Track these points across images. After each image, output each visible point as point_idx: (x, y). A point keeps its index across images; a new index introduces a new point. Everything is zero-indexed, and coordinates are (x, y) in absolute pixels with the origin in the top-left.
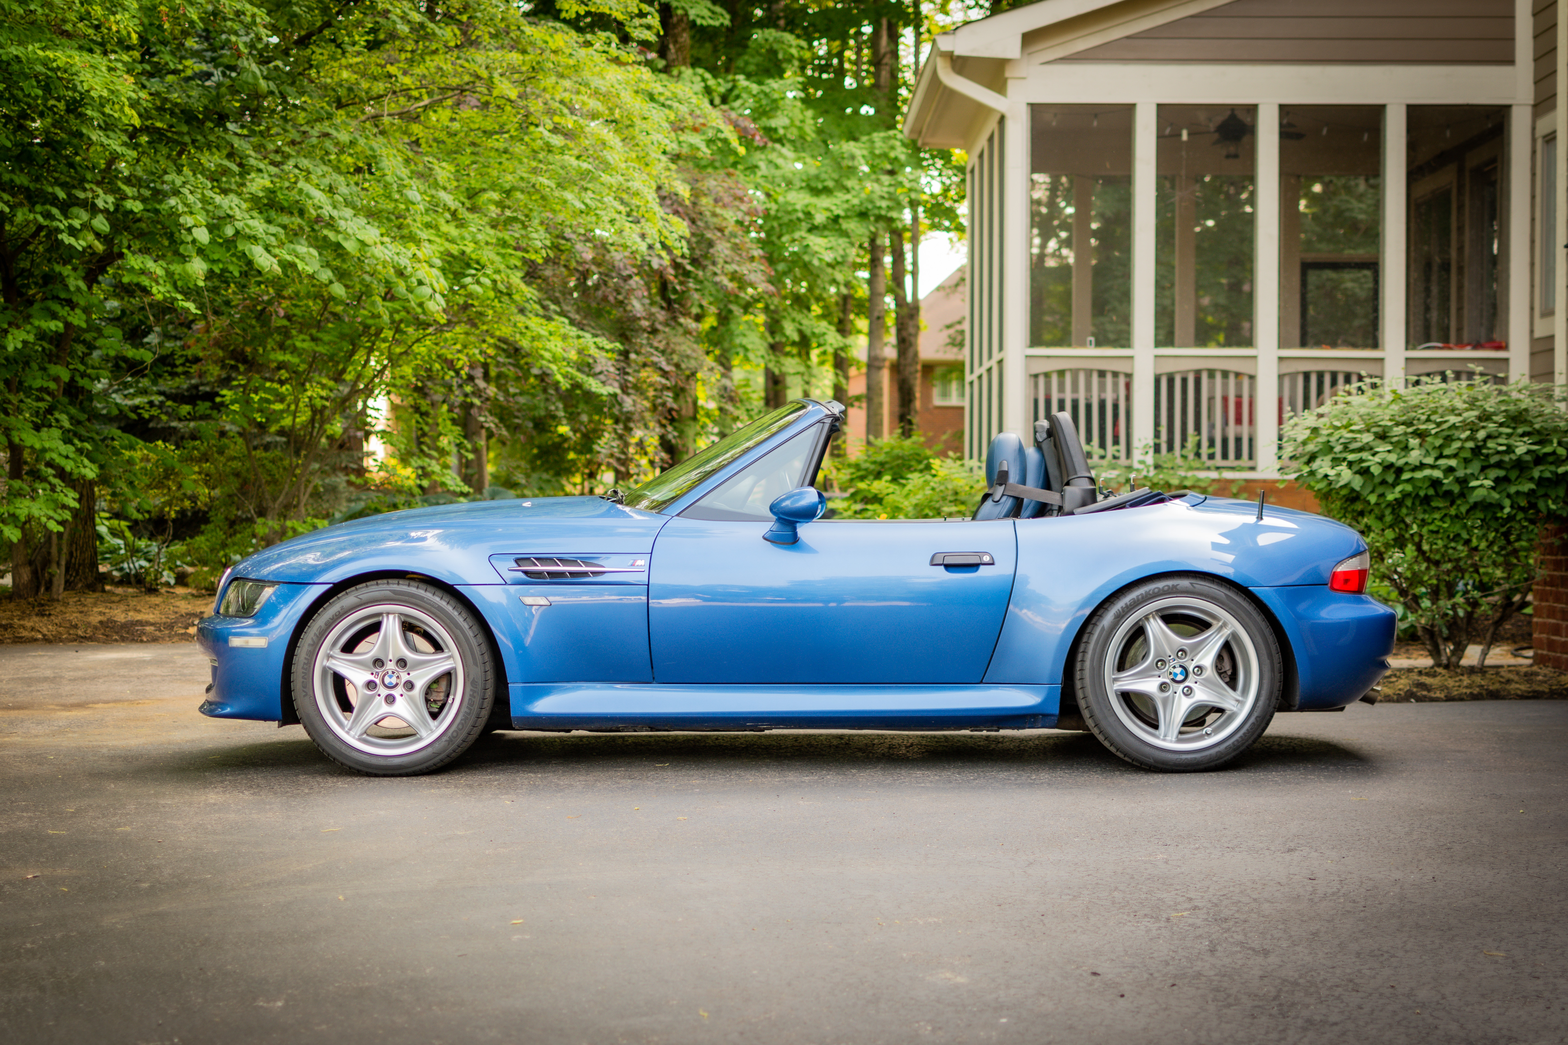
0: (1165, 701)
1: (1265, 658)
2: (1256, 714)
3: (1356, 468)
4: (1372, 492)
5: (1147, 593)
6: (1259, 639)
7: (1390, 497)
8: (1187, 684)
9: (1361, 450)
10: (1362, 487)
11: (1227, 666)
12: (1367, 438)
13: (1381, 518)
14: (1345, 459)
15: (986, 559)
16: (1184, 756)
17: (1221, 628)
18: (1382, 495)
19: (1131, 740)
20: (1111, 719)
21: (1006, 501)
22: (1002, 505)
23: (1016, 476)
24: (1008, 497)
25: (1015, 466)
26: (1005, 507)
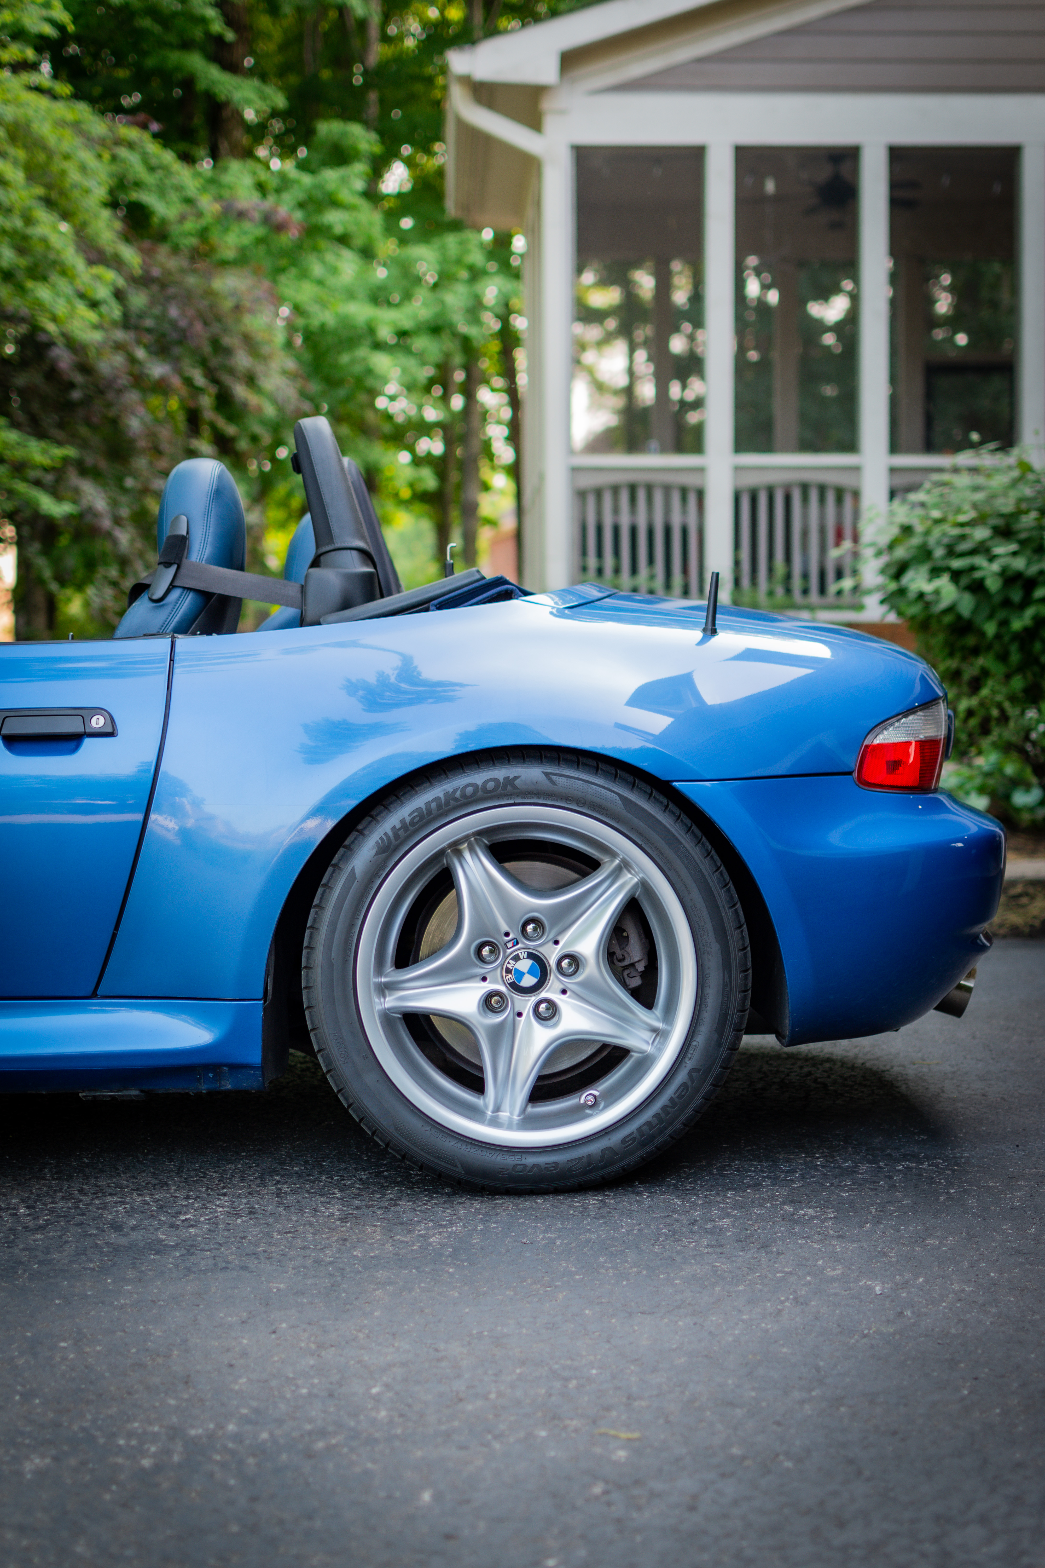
0: (497, 1034)
1: (710, 937)
2: (689, 1064)
3: (964, 580)
4: (991, 617)
5: (449, 797)
6: (696, 896)
7: (1017, 625)
8: (544, 994)
9: (973, 552)
10: (976, 610)
11: (635, 952)
12: (981, 534)
13: (1003, 657)
14: (948, 569)
15: (98, 722)
16: (531, 1160)
17: (617, 873)
18: (1004, 623)
19: (415, 1124)
20: (371, 1078)
21: (179, 600)
22: (169, 608)
23: (207, 548)
24: (185, 592)
25: (205, 527)
26: (175, 610)
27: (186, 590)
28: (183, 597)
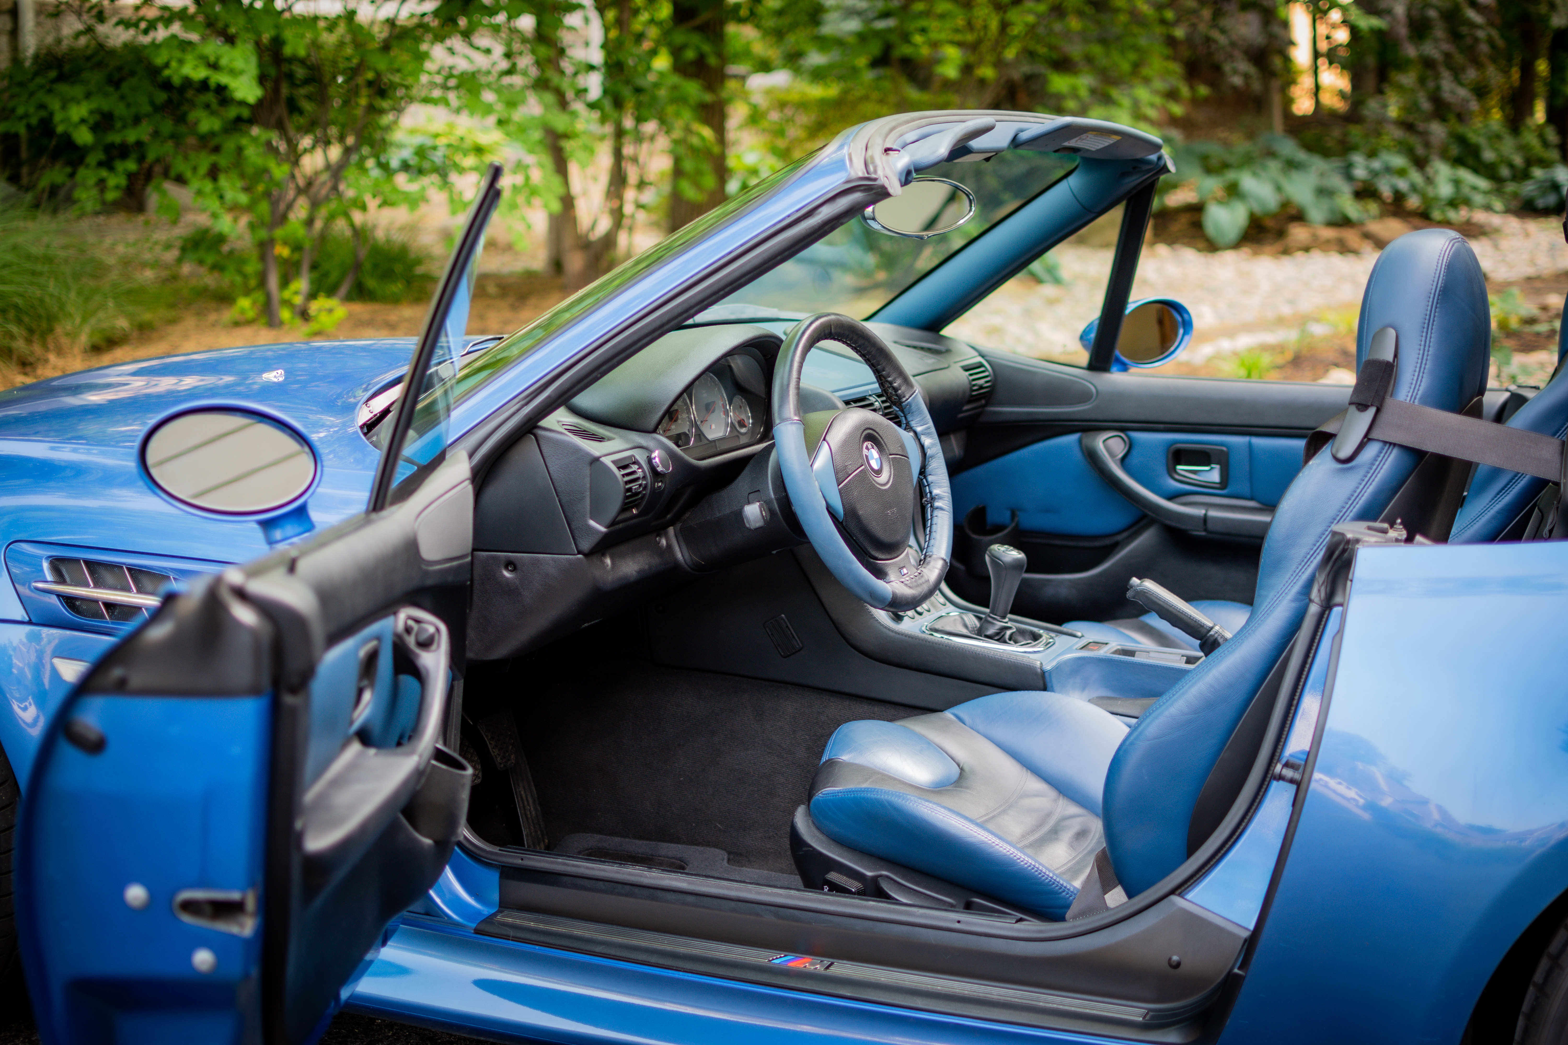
21: (1376, 460)
22: (1362, 472)
23: (1424, 380)
24: (1386, 448)
25: (1422, 347)
26: (1369, 475)
27: (1388, 445)
28: (1382, 455)
